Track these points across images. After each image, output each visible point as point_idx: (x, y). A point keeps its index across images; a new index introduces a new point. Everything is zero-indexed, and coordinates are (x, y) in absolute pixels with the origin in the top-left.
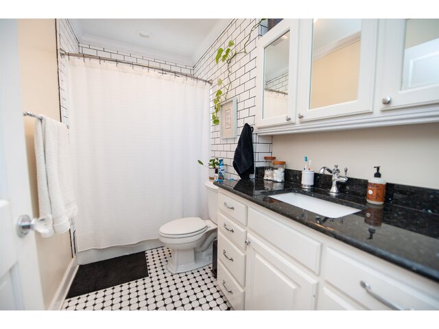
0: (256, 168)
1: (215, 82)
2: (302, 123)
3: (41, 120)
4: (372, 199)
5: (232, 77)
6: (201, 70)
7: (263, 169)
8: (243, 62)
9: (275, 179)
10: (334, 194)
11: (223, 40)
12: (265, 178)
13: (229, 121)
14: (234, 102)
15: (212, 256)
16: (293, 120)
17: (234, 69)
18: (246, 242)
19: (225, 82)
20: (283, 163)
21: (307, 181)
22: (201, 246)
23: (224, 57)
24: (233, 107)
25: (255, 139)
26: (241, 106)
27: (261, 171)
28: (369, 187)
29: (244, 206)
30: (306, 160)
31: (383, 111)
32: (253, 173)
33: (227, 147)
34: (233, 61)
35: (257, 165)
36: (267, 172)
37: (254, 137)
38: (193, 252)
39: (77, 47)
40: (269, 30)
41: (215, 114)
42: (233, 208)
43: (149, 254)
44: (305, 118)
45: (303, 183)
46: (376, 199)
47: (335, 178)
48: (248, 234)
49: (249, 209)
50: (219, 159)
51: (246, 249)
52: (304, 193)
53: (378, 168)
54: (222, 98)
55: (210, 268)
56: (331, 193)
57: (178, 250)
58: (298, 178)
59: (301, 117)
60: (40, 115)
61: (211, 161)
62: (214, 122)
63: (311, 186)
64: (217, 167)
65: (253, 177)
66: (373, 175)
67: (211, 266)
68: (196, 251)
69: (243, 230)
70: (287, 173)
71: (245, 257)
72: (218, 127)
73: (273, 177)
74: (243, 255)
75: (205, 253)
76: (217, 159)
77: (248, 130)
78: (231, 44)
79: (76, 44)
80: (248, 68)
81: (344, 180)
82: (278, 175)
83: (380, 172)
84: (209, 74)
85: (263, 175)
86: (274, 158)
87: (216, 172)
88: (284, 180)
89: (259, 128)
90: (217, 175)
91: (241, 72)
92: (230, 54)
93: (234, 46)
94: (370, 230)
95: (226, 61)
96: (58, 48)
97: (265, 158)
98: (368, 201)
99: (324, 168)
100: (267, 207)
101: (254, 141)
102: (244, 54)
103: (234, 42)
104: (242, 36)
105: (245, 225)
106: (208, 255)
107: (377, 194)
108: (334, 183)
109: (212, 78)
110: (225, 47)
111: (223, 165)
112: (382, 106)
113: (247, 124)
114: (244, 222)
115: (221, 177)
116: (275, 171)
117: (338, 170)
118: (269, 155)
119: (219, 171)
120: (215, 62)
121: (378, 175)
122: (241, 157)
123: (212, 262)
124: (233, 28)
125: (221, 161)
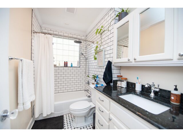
0: (114, 80)
1: (95, 42)
2: (135, 62)
3: (22, 60)
4: (173, 102)
5: (103, 41)
6: (89, 37)
7: (117, 81)
8: (107, 34)
9: (122, 86)
10: (153, 97)
11: (99, 25)
12: (118, 85)
13: (101, 59)
14: (104, 51)
15: (92, 119)
16: (131, 61)
17: (103, 37)
18: (109, 119)
19: (100, 42)
20: (126, 79)
21: (138, 88)
22: (88, 115)
23: (99, 32)
24: (103, 53)
25: (113, 67)
26: (106, 53)
27: (115, 82)
28: (171, 95)
29: (108, 101)
30: (138, 79)
31: (179, 59)
32: (112, 83)
33: (100, 70)
34: (103, 34)
35: (114, 79)
36: (119, 83)
37: (112, 66)
38: (84, 117)
39: (40, 29)
40: (119, 21)
41: (95, 56)
42: (103, 101)
43: (65, 117)
44: (137, 60)
45: (136, 89)
46: (176, 102)
47: (153, 89)
48: (110, 115)
49: (111, 103)
50: (97, 75)
51: (109, 122)
52: (137, 95)
53: (176, 86)
54: (98, 49)
55: (92, 125)
56: (151, 96)
57: (78, 117)
58: (133, 86)
59: (135, 59)
60: (21, 58)
61: (93, 76)
62: (95, 59)
63: (140, 91)
64: (96, 78)
65: (112, 84)
66: (174, 89)
67: (92, 124)
68: (86, 117)
69: (108, 112)
70: (128, 83)
71: (109, 125)
72: (96, 61)
73: (121, 85)
74: (108, 124)
75: (89, 118)
76: (96, 75)
77: (110, 64)
78: (102, 27)
79: (40, 28)
80: (110, 37)
81: (158, 90)
82: (124, 85)
83: (177, 88)
84: (93, 39)
85: (117, 84)
86: (122, 76)
87: (95, 81)
88: (126, 87)
89: (115, 63)
90: (96, 82)
91: (107, 38)
92: (102, 31)
93: (103, 28)
94: (173, 117)
95: (100, 34)
96: (32, 30)
97: (117, 76)
98: (171, 102)
99: (148, 84)
100: (120, 104)
101: (112, 68)
102: (108, 31)
103: (104, 26)
104: (107, 24)
105: (109, 110)
106: (91, 119)
107: (176, 99)
108: (152, 91)
109: (94, 40)
110: (100, 28)
111: (98, 78)
112: (178, 57)
113: (109, 61)
114: (108, 109)
115: (97, 83)
116: (122, 82)
117: (154, 85)
118: (119, 75)
119: (97, 80)
120: (95, 34)
121: (176, 89)
122: (106, 75)
123: (93, 122)
124: (103, 20)
125: (97, 76)
